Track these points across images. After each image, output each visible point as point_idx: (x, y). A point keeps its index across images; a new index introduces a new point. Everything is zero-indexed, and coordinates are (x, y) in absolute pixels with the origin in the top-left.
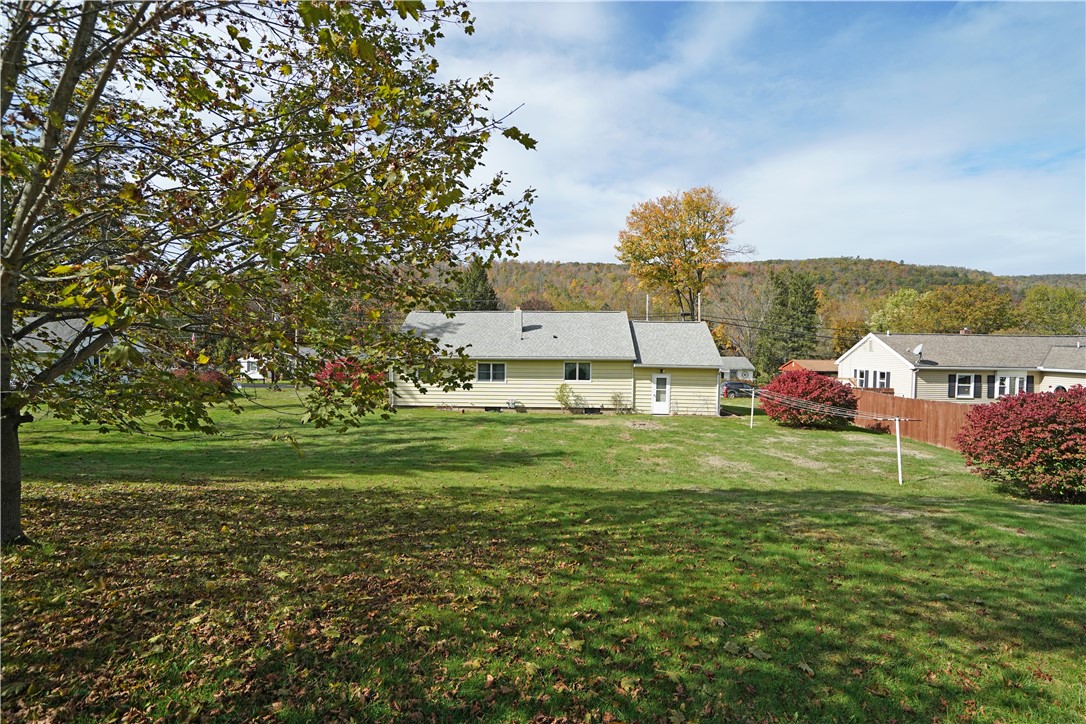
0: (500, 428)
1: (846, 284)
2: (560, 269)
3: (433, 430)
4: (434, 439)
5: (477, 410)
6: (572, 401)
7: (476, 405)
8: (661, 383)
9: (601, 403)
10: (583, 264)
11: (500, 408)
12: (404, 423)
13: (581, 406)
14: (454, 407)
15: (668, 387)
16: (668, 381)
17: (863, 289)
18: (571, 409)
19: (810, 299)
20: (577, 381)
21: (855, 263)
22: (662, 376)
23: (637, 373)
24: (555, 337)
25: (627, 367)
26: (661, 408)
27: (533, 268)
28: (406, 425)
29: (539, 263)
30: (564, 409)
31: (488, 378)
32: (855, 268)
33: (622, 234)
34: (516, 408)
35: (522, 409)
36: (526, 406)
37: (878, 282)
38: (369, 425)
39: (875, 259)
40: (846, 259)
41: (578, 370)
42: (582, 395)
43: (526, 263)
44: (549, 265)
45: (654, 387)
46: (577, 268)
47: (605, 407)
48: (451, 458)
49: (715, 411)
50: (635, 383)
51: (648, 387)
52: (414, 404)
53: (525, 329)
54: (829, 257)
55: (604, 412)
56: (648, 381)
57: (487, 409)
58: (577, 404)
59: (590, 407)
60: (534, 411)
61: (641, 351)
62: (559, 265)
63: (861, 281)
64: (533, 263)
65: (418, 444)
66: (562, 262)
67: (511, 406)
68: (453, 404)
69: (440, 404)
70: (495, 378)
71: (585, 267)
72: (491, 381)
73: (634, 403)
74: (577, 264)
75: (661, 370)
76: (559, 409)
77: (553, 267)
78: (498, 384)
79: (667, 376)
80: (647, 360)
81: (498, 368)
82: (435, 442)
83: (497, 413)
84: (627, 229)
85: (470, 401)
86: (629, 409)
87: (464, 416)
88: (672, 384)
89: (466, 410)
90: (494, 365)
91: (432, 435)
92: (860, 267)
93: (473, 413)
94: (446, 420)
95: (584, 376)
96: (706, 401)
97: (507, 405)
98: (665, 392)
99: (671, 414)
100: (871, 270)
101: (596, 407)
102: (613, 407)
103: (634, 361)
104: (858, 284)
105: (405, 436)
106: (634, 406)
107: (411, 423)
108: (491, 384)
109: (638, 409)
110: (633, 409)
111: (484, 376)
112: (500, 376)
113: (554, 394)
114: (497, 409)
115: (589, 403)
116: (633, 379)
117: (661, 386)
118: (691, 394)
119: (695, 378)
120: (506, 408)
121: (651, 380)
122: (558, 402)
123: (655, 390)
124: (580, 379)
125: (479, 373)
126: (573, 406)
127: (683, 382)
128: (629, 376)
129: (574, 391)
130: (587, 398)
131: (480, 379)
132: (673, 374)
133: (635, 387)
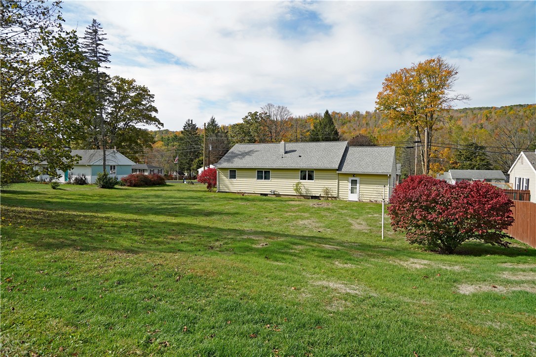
5: (256, 195)
6: (304, 192)
7: (256, 192)
8: (354, 182)
9: (319, 193)
11: (268, 194)
13: (309, 195)
14: (245, 193)
15: (358, 185)
16: (358, 182)
18: (304, 196)
20: (307, 181)
22: (355, 178)
23: (339, 177)
24: (300, 156)
25: (335, 173)
26: (354, 197)
31: (262, 178)
34: (275, 194)
35: (278, 195)
36: (280, 193)
41: (308, 174)
42: (309, 188)
45: (349, 185)
47: (322, 195)
50: (338, 183)
51: (346, 185)
52: (228, 191)
55: (321, 199)
57: (261, 194)
58: (307, 193)
59: (314, 195)
61: (345, 164)
67: (273, 193)
69: (238, 191)
70: (265, 178)
72: (263, 180)
73: (338, 194)
75: (354, 175)
78: (266, 181)
79: (357, 179)
80: (346, 169)
81: (267, 173)
83: (266, 197)
85: (253, 190)
86: (335, 197)
88: (360, 184)
90: (265, 172)
95: (311, 178)
96: (381, 194)
97: (270, 193)
98: (356, 188)
99: (359, 201)
101: (317, 195)
102: (326, 196)
103: (339, 170)
106: (338, 196)
108: (263, 182)
109: (341, 197)
110: (338, 197)
111: (260, 177)
112: (268, 177)
113: (292, 187)
114: (266, 195)
115: (313, 193)
116: (337, 180)
117: (354, 184)
118: (372, 190)
119: (375, 180)
120: (270, 194)
121: (348, 181)
122: (295, 192)
123: (351, 186)
124: (308, 179)
125: (258, 176)
126: (305, 194)
127: (367, 182)
128: (336, 178)
129: (305, 186)
130: (312, 190)
131: (258, 178)
132: (362, 177)
133: (338, 185)
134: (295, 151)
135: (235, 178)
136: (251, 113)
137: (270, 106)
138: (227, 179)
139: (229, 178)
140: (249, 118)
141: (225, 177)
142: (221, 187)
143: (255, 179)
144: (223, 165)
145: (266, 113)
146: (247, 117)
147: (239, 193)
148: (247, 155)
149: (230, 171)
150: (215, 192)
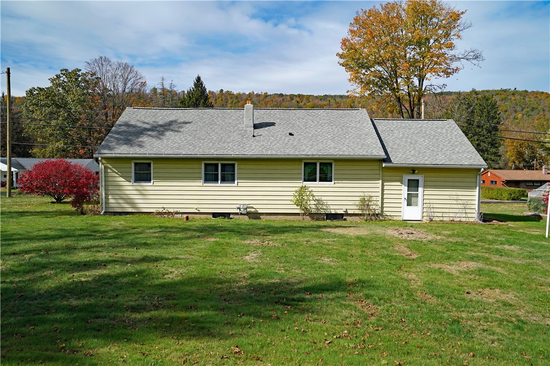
0: (235, 240)
1: (506, 111)
2: (267, 99)
3: (146, 244)
4: (145, 259)
5: (202, 216)
6: (312, 205)
7: (202, 211)
8: (413, 185)
9: (345, 208)
10: (286, 95)
11: (229, 214)
12: (111, 234)
13: (323, 212)
14: (177, 213)
15: (420, 189)
16: (421, 183)
17: (520, 116)
18: (311, 215)
19: (494, 118)
20: (318, 183)
21: (513, 94)
22: (414, 177)
23: (385, 174)
24: (291, 134)
25: (375, 166)
26: (413, 213)
27: (244, 98)
28: (110, 238)
29: (250, 94)
30: (304, 214)
31: (216, 180)
32: (513, 98)
33: (344, 42)
34: (248, 214)
35: (255, 215)
36: (260, 211)
37: (533, 109)
38: (60, 237)
39: (530, 91)
40: (505, 91)
41: (319, 170)
42: (323, 198)
43: (239, 94)
44: (258, 95)
45: (404, 189)
46: (281, 99)
47: (349, 212)
48: (169, 297)
49: (474, 217)
50: (383, 186)
51: (398, 190)
52: (130, 210)
53: (256, 127)
54: (491, 89)
55: (348, 218)
56: (399, 183)
57: (215, 215)
58: (317, 209)
59: (333, 212)
60: (268, 217)
61: (389, 150)
62: (266, 95)
63: (519, 109)
64: (244, 94)
65: (117, 269)
66: (269, 94)
67: (243, 211)
68: (175, 210)
69: (161, 210)
70: (223, 180)
71: (288, 98)
72: (219, 184)
73: (382, 207)
74: (281, 95)
75: (413, 170)
76: (298, 214)
77: (262, 98)
78: (227, 186)
79: (420, 177)
80: (397, 159)
81: (227, 168)
82: (144, 266)
83: (226, 220)
84: (349, 37)
86: (378, 215)
87: (189, 223)
88: (425, 187)
89: (190, 216)
90: (223, 165)
91: (144, 252)
92: (518, 97)
93: (198, 222)
94: (166, 229)
95: (325, 178)
96: (466, 206)
97: (238, 211)
98: (417, 196)
99: (426, 220)
100: (527, 99)
101: (339, 212)
102: (360, 212)
103: (384, 160)
104: (516, 111)
105: (103, 256)
106: (382, 211)
107: (119, 234)
108: (219, 188)
109: (388, 214)
110: (381, 214)
111: (211, 178)
112: (230, 177)
113: (292, 198)
114: (226, 215)
115: (332, 207)
116: (381, 181)
117: (412, 189)
118: (447, 197)
119: (451, 179)
120: (237, 214)
121: (401, 182)
122: (295, 206)
123: (406, 192)
124: (320, 181)
125: (206, 174)
126: (313, 211)
127: (438, 184)
128: (377, 176)
129: (315, 194)
130: (329, 203)
131: (207, 180)
132: (428, 174)
133: (383, 190)
134: (273, 124)
135: (149, 180)
136: (66, 70)
137: (103, 61)
138: (127, 183)
139: (133, 180)
140: (63, 78)
141: (122, 179)
142: (111, 201)
143: (200, 183)
144: (119, 151)
145: (94, 74)
146: (58, 77)
147: (159, 213)
148: (167, 130)
149: (136, 164)
150: (97, 213)
